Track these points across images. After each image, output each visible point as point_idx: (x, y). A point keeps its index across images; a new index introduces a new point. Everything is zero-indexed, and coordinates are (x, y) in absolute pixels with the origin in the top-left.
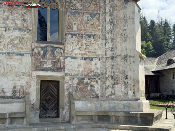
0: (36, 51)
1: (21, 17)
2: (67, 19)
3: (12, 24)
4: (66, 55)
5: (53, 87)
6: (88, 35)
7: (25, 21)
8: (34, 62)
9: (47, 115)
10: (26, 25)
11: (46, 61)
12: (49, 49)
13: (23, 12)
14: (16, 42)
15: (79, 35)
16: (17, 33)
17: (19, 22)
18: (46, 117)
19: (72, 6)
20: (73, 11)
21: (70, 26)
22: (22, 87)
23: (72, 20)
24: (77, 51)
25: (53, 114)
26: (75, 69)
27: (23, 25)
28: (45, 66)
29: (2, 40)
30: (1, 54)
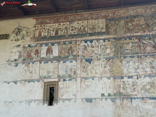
1: (150, 65)
3: (142, 72)
7: (153, 68)
10: (154, 71)
13: (150, 61)
14: (148, 87)
16: (148, 80)
17: (148, 70)
27: (152, 72)
29: (135, 87)
30: (137, 99)
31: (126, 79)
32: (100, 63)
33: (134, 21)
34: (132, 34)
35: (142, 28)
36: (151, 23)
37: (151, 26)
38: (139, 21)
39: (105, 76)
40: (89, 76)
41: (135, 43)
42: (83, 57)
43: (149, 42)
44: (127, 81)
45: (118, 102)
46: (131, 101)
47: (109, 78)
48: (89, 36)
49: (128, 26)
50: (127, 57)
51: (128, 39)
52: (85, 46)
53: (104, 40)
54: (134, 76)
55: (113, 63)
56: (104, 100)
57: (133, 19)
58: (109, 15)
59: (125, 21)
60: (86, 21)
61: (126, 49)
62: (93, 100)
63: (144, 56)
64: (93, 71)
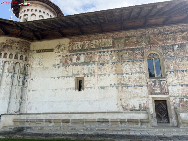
0: (149, 83)
1: (139, 66)
2: (166, 63)
3: (134, 70)
4: (168, 84)
5: (162, 104)
6: (182, 70)
7: (141, 68)
8: (149, 90)
9: (162, 122)
10: (142, 70)
11: (156, 88)
12: (157, 82)
13: (139, 64)
14: (138, 79)
15: (175, 71)
16: (138, 75)
17: (138, 69)
18: (161, 123)
19: (168, 55)
20: (169, 58)
21: (168, 67)
22: (144, 104)
23: (169, 63)
24: (176, 81)
25: (165, 121)
26: (176, 92)
27: (140, 70)
28: (156, 91)
29: (130, 79)
30: (131, 87)
31: (124, 75)
32: (109, 66)
33: (130, 39)
34: (128, 48)
35: (135, 44)
36: (140, 41)
38: (133, 39)
39: (112, 73)
40: (103, 73)
41: (130, 53)
42: (98, 62)
43: (139, 52)
44: (126, 76)
45: (120, 88)
46: (128, 88)
47: (114, 75)
48: (102, 49)
49: (126, 43)
50: (125, 62)
51: (126, 51)
52: (100, 55)
53: (111, 51)
54: (129, 73)
55: (117, 65)
56: (111, 87)
58: (114, 36)
59: (124, 40)
60: (101, 40)
61: (125, 56)
62: (105, 87)
63: (136, 61)
64: (105, 70)
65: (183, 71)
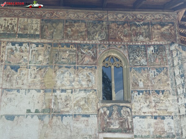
0: (102, 111)
1: (86, 78)
2: (133, 75)
3: (77, 85)
4: (133, 114)
6: (156, 91)
7: (90, 82)
8: (100, 123)
10: (91, 85)
11: (112, 121)
13: (87, 73)
14: (82, 103)
15: (146, 91)
16: (83, 94)
17: (84, 83)
19: (137, 62)
20: (138, 67)
21: (136, 83)
23: (137, 77)
24: (145, 110)
26: (145, 130)
27: (88, 85)
28: (112, 127)
29: (68, 102)
30: (68, 116)
31: (58, 93)
32: (29, 72)
33: (74, 26)
34: (70, 41)
35: (82, 35)
36: (92, 31)
37: (92, 34)
38: (80, 26)
39: (34, 88)
40: (14, 87)
41: (73, 52)
42: (7, 63)
43: (88, 52)
44: (60, 95)
45: (47, 119)
46: (62, 118)
47: (39, 91)
48: (18, 37)
49: (66, 31)
50: (62, 67)
51: (65, 47)
52: (11, 49)
53: (37, 45)
54: (68, 89)
55: (45, 73)
56: (29, 117)
57: (73, 23)
58: (45, 15)
59: (64, 25)
60: (16, 19)
61: (62, 57)
62: (16, 117)
63: (81, 67)
64: (20, 81)
65: (158, 92)
